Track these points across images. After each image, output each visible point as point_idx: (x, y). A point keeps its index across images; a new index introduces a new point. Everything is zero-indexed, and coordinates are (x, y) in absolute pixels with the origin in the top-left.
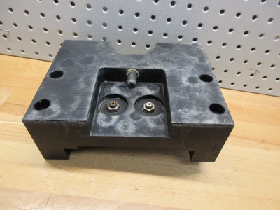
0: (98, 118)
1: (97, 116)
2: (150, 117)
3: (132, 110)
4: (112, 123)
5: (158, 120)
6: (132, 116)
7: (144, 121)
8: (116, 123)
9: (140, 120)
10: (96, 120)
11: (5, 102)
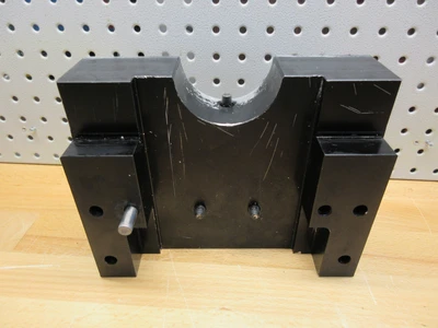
11: (26, 236)
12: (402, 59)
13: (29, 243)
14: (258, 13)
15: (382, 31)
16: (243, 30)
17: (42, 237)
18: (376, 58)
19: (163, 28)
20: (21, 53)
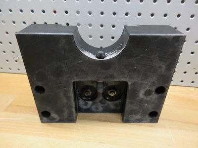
0: (80, 103)
1: (78, 102)
2: (112, 102)
3: (100, 98)
4: (89, 106)
5: (117, 104)
6: (101, 102)
7: (108, 104)
8: (91, 107)
9: (106, 104)
10: (78, 105)
11: (10, 105)
12: (188, 29)
13: (11, 108)
14: (121, 6)
15: (179, 16)
16: (114, 14)
17: (18, 106)
18: (176, 28)
19: (78, 12)
20: (14, 22)
